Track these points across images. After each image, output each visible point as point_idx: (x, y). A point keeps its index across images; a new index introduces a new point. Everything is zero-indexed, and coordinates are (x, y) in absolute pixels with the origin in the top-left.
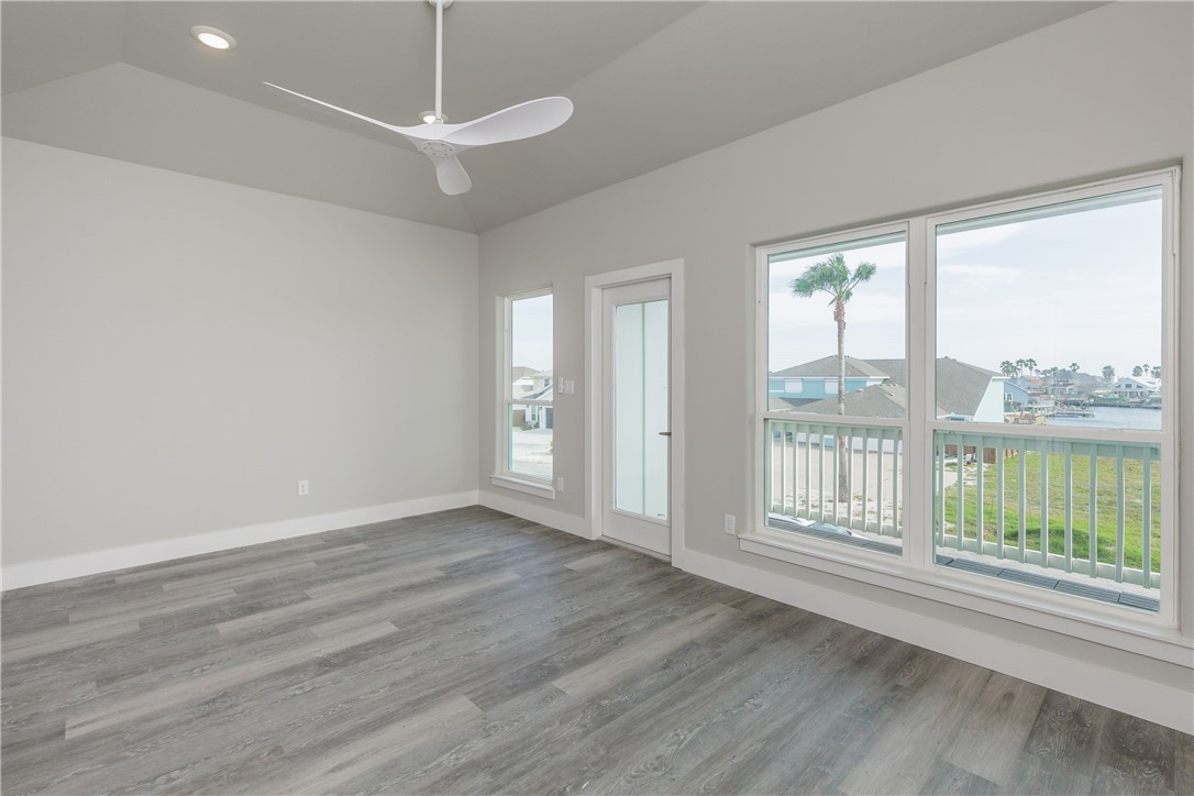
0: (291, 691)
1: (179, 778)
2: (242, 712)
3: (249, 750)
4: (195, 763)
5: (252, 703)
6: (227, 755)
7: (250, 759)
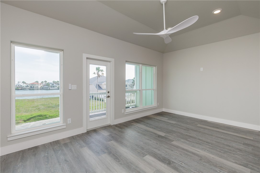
0: (183, 165)
1: (218, 170)
2: (196, 170)
3: (204, 163)
4: (214, 170)
5: (192, 170)
6: (208, 166)
7: (206, 162)
